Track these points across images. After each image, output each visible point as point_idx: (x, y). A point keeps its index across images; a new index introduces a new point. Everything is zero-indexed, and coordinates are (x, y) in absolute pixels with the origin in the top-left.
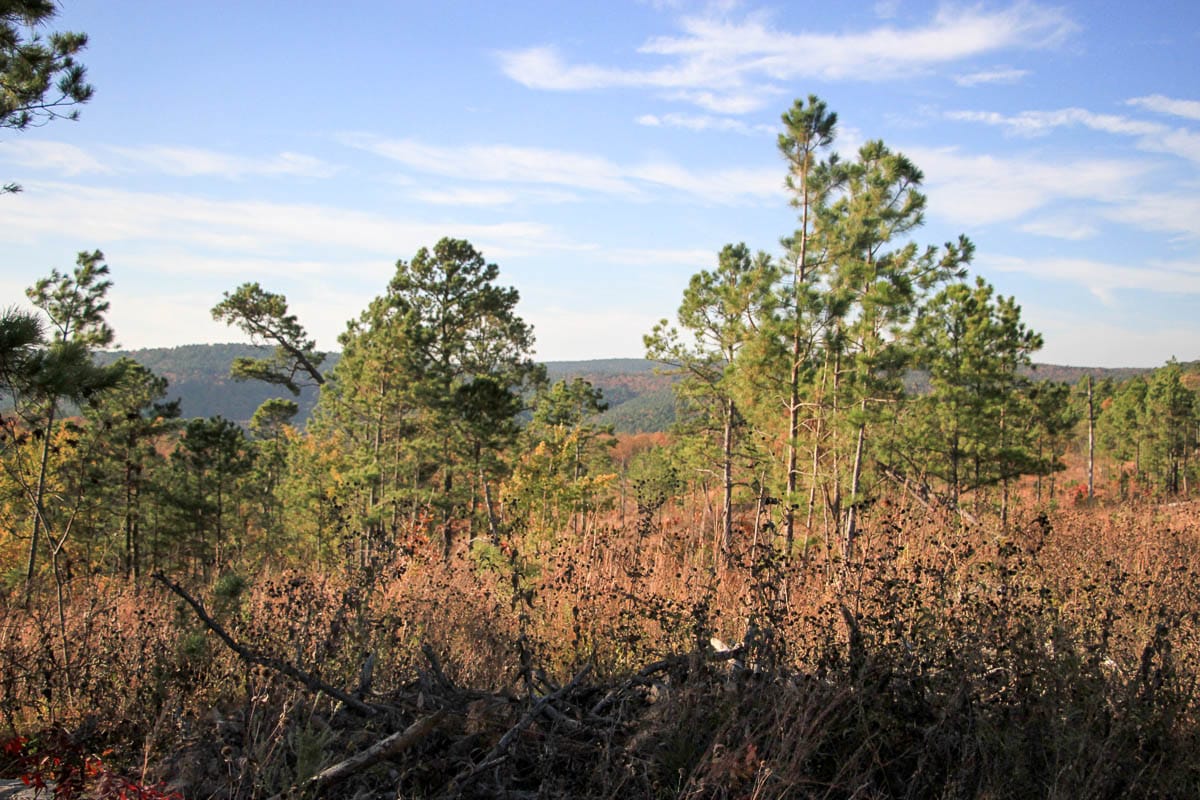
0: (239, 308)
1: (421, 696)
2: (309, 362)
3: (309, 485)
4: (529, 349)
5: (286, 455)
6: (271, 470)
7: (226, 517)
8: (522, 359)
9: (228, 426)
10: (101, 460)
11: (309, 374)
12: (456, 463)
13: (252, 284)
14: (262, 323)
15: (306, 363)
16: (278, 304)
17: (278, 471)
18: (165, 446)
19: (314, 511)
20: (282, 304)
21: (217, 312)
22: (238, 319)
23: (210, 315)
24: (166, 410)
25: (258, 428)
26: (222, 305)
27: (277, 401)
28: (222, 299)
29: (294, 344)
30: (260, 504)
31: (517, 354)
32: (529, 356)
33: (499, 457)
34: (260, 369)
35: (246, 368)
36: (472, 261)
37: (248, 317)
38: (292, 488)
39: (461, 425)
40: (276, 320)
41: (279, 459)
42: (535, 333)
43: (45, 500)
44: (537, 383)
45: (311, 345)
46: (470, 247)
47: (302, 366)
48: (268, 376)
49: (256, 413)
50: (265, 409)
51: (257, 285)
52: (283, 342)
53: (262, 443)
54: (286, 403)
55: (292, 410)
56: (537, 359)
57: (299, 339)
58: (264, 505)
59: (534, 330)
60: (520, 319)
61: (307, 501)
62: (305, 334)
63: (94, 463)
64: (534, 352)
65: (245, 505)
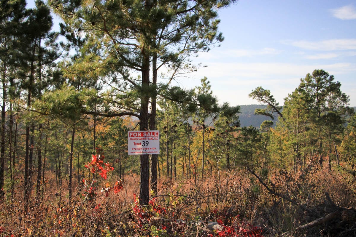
0: (256, 94)
1: (325, 208)
2: (277, 110)
3: (277, 146)
4: (348, 103)
5: (270, 137)
6: (266, 141)
7: (254, 155)
8: (345, 106)
9: (254, 129)
10: (219, 138)
11: (277, 113)
12: (323, 139)
13: (260, 87)
14: (263, 98)
15: (276, 110)
16: (268, 92)
17: (268, 142)
18: (236, 134)
19: (279, 153)
20: (269, 92)
21: (250, 95)
22: (256, 97)
23: (248, 96)
24: (236, 124)
25: (262, 129)
26: (252, 93)
27: (267, 121)
28: (251, 92)
29: (272, 104)
30: (263, 151)
31: (343, 105)
32: (347, 105)
33: (337, 137)
34: (263, 112)
35: (259, 111)
36: (325, 75)
37: (259, 96)
38: (272, 147)
39: (324, 127)
40: (267, 97)
41: (268, 138)
42: (349, 98)
43: (205, 149)
44: (351, 114)
45: (277, 104)
46: (324, 71)
47: (275, 110)
48: (265, 114)
49: (262, 125)
50: (264, 123)
51: (261, 87)
52: (269, 104)
53: (263, 134)
54: (270, 121)
55: (272, 123)
56: (350, 106)
57: (274, 102)
58: (264, 151)
59: (349, 97)
60: (344, 94)
61: (277, 151)
62: (275, 101)
63: (217, 139)
64: (349, 104)
65: (259, 151)
